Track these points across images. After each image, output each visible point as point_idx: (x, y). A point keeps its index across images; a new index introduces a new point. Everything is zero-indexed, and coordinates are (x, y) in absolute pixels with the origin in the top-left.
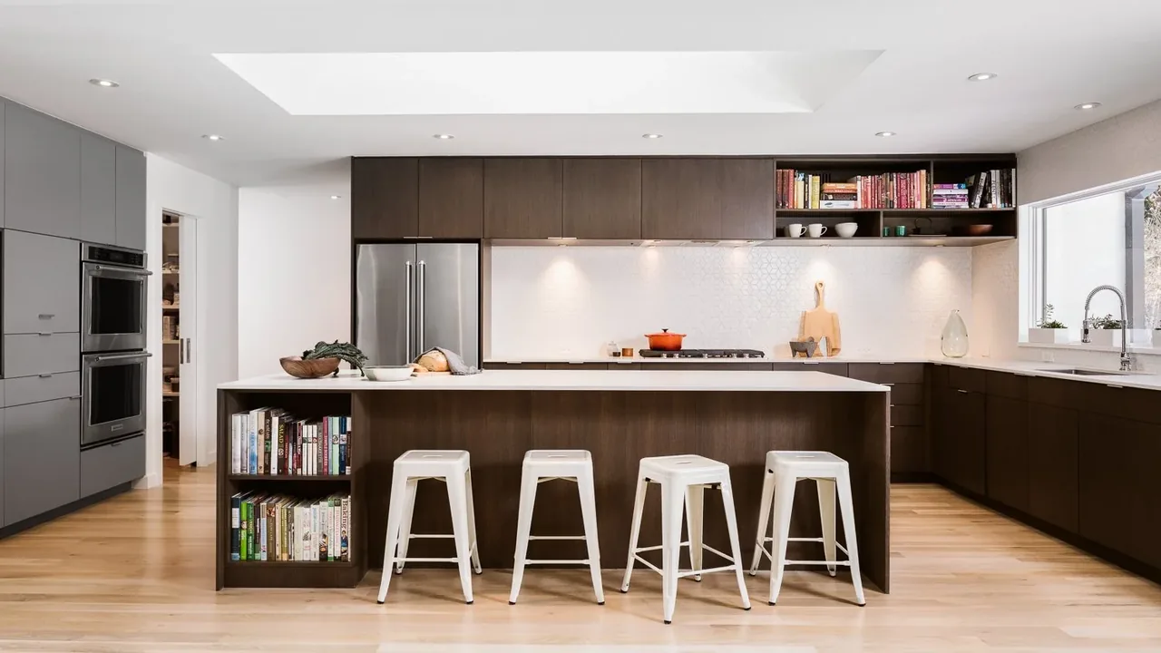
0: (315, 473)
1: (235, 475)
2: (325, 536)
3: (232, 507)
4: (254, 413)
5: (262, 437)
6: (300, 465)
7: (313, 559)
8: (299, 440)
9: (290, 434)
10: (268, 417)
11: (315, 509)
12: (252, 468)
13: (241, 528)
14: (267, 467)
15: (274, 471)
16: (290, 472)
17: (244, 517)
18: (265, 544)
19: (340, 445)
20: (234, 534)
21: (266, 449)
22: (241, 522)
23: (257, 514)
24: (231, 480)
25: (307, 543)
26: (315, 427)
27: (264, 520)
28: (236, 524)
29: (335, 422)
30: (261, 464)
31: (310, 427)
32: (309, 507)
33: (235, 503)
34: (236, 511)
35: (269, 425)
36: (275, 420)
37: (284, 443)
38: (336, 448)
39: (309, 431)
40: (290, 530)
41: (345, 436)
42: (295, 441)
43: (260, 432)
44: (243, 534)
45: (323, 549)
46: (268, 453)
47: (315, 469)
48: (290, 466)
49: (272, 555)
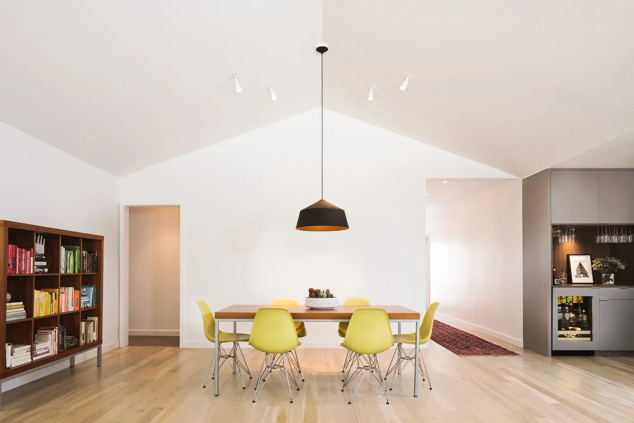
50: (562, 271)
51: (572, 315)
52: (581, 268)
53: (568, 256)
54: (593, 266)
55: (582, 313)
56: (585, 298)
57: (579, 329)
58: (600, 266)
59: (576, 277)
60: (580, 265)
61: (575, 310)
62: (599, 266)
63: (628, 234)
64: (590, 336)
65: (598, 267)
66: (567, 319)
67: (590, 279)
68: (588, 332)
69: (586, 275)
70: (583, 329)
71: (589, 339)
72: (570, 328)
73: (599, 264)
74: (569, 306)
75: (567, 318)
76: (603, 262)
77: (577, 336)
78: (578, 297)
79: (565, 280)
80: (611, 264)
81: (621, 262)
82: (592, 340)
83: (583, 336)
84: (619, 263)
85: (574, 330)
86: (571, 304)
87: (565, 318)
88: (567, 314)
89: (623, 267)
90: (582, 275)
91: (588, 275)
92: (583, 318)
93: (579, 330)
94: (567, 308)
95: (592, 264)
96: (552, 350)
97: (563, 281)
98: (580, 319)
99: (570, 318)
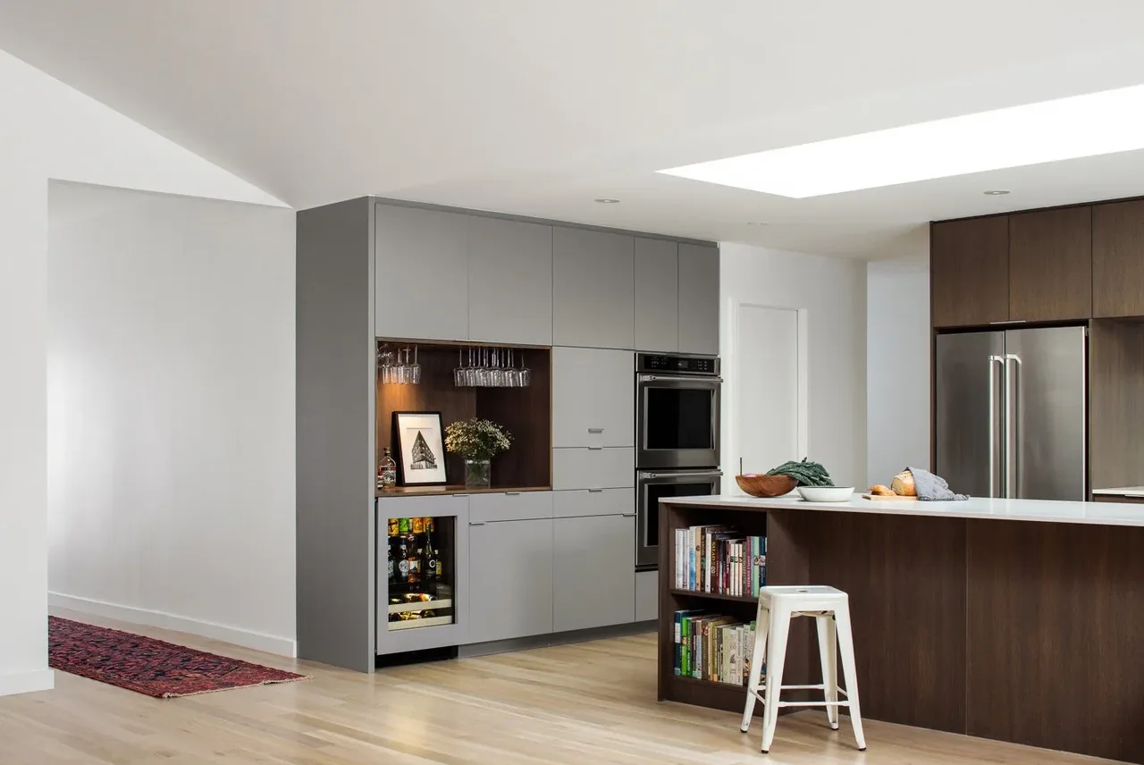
0: (741, 594)
1: (678, 590)
2: (747, 661)
3: (675, 621)
4: (693, 529)
5: (699, 553)
6: (728, 585)
7: (738, 684)
8: (728, 557)
9: (721, 552)
10: (703, 533)
11: (739, 632)
12: (691, 584)
13: (681, 644)
14: (703, 584)
15: (708, 590)
16: (721, 591)
17: (684, 634)
18: (700, 662)
19: (760, 567)
20: (676, 648)
21: (702, 566)
22: (682, 637)
23: (694, 632)
24: (673, 595)
25: (733, 666)
26: (741, 545)
27: (699, 637)
28: (678, 640)
29: (756, 540)
30: (698, 581)
31: (737, 545)
32: (735, 629)
33: (677, 619)
34: (678, 625)
35: (704, 541)
36: (709, 536)
37: (715, 561)
38: (757, 568)
39: (735, 549)
40: (719, 650)
41: (764, 557)
42: (725, 559)
43: (697, 549)
44: (684, 648)
45: (746, 675)
46: (703, 570)
47: (741, 591)
48: (721, 585)
49: (705, 673)
50: (386, 454)
51: (413, 564)
52: (421, 445)
53: (395, 417)
54: (448, 440)
55: (434, 557)
56: (436, 521)
57: (427, 596)
58: (463, 443)
59: (412, 467)
60: (420, 437)
61: (420, 551)
62: (460, 440)
63: (518, 367)
64: (451, 611)
65: (457, 444)
66: (404, 575)
67: (439, 474)
68: (444, 603)
69: (431, 463)
70: (435, 596)
71: (448, 619)
72: (409, 596)
73: (459, 436)
74: (408, 543)
75: (404, 571)
76: (467, 432)
77: (423, 614)
78: (422, 519)
79: (392, 478)
80: (484, 436)
81: (503, 431)
82: (453, 622)
83: (437, 613)
84: (499, 435)
85: (418, 600)
86: (411, 537)
87: (400, 573)
88: (403, 562)
89: (506, 444)
90: (423, 463)
91: (436, 462)
92: (434, 569)
93: (427, 601)
94: (403, 547)
95: (444, 435)
96: (376, 654)
97: (388, 480)
98: (430, 572)
99: (410, 572)
